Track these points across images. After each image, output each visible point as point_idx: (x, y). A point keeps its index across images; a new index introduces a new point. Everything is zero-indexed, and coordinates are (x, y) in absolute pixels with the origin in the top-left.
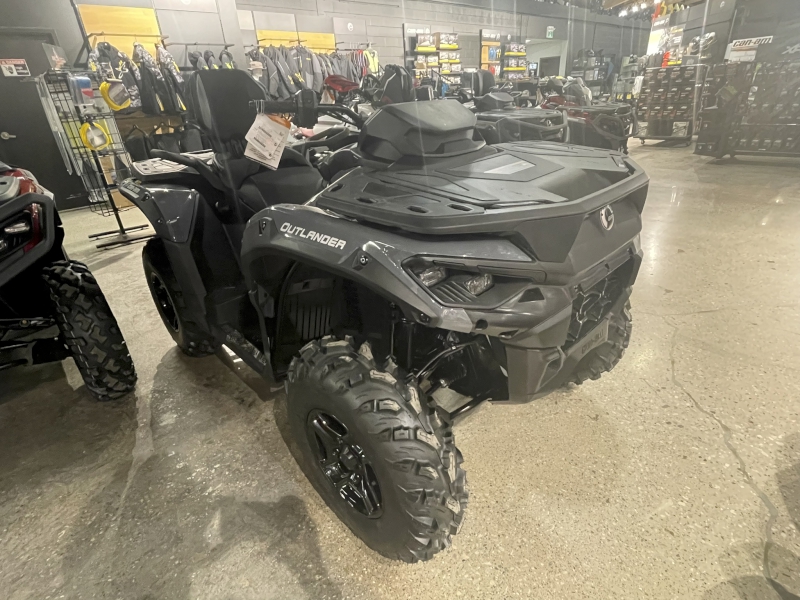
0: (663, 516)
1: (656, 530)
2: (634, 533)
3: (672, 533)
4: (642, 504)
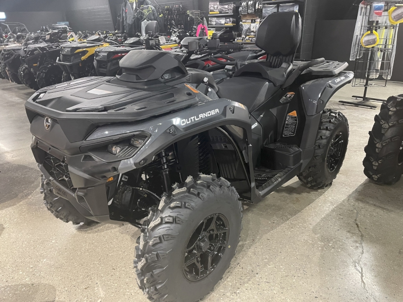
0: (96, 289)
1: (90, 283)
2: (92, 274)
3: (86, 289)
4: (106, 282)
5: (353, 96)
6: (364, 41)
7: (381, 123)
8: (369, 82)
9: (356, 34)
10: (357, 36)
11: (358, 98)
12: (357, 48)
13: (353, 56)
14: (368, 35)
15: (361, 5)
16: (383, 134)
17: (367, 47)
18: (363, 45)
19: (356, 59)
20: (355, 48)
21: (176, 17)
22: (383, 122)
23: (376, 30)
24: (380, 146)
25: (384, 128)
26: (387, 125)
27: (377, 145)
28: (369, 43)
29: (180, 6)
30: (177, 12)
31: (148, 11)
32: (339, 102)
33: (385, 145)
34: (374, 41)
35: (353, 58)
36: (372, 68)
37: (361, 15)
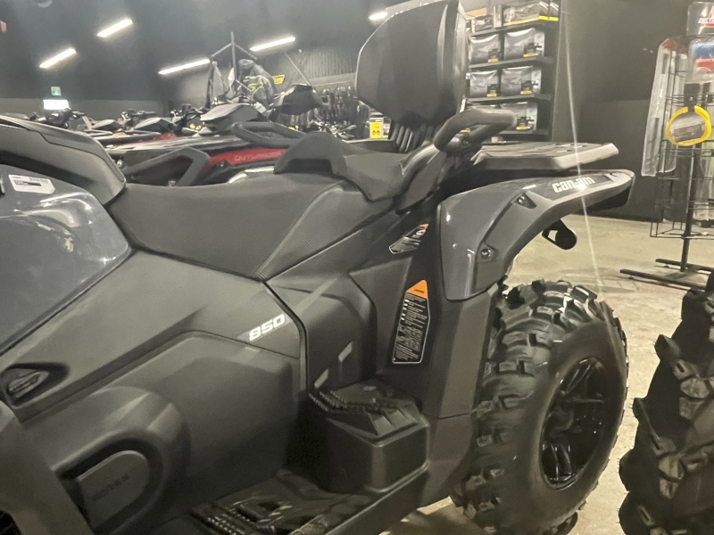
5: (658, 261)
6: (672, 131)
7: (677, 372)
8: (694, 229)
9: (655, 116)
10: (657, 120)
11: (670, 266)
12: (657, 147)
13: (651, 165)
14: (682, 116)
15: (662, 51)
16: (688, 424)
17: (681, 143)
18: (673, 140)
19: (658, 174)
20: (653, 146)
21: (341, 106)
22: (683, 369)
23: (703, 106)
24: (675, 473)
25: (692, 399)
26: (701, 385)
27: (665, 466)
28: (685, 134)
29: (347, 89)
30: (343, 99)
31: (257, 86)
32: (622, 271)
33: (696, 472)
34: (699, 131)
35: (651, 171)
36: (700, 194)
37: (663, 72)
